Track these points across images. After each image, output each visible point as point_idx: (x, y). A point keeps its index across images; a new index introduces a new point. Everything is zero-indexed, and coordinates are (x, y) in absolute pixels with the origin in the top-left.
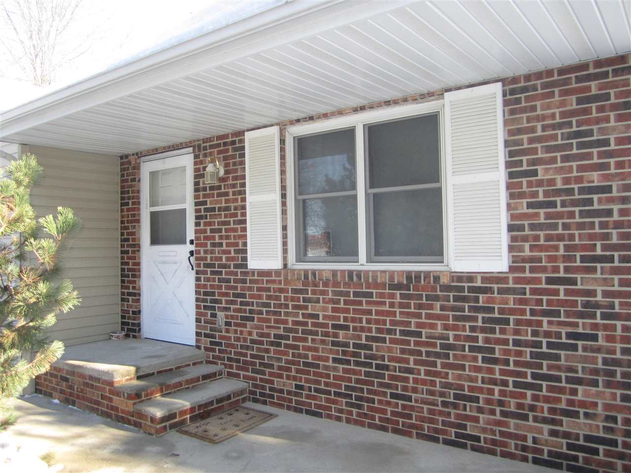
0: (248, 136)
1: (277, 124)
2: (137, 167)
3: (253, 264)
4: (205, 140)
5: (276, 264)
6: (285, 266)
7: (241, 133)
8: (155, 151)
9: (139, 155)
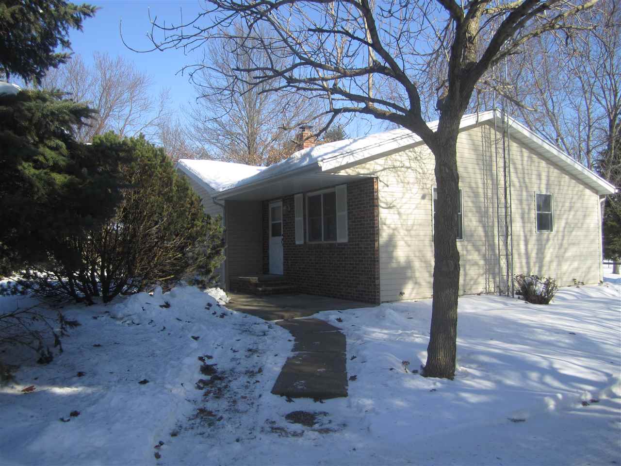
0: (295, 196)
1: (302, 193)
2: (268, 205)
3: (297, 243)
4: (286, 197)
5: (302, 242)
6: (305, 242)
7: (293, 195)
8: (272, 200)
9: (268, 201)
